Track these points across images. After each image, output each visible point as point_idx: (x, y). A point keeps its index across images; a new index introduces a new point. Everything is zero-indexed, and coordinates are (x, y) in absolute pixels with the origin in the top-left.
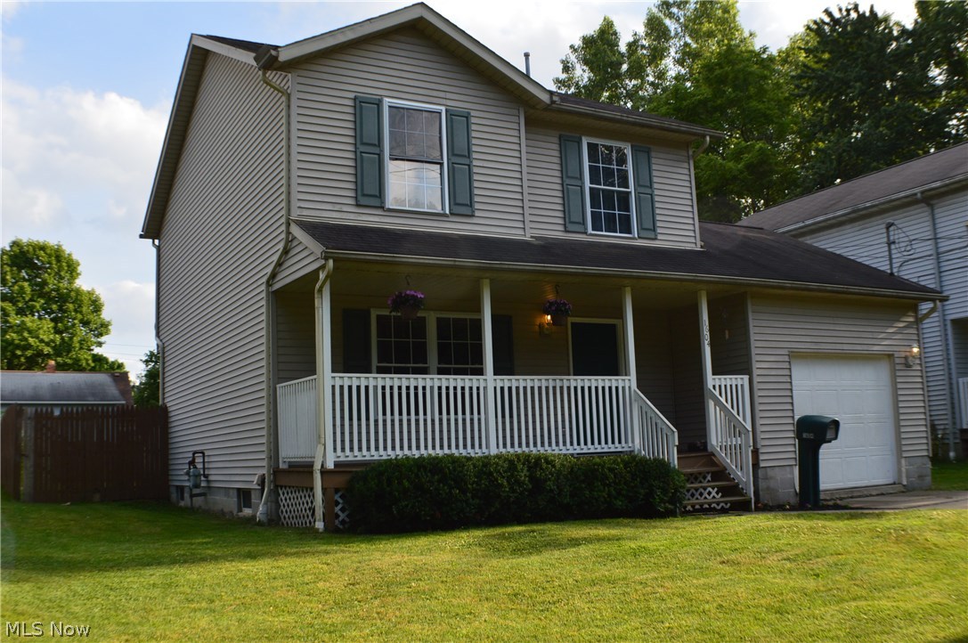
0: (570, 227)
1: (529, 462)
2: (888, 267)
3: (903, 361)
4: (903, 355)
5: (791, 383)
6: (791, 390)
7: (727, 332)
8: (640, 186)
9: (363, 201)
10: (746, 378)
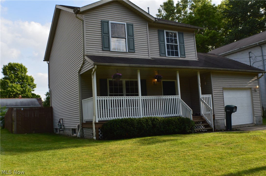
0: (161, 55)
1: (152, 120)
2: (250, 64)
3: (254, 90)
4: (254, 88)
5: (223, 96)
6: (223, 98)
7: (205, 83)
8: (180, 43)
9: (104, 49)
10: (211, 95)
